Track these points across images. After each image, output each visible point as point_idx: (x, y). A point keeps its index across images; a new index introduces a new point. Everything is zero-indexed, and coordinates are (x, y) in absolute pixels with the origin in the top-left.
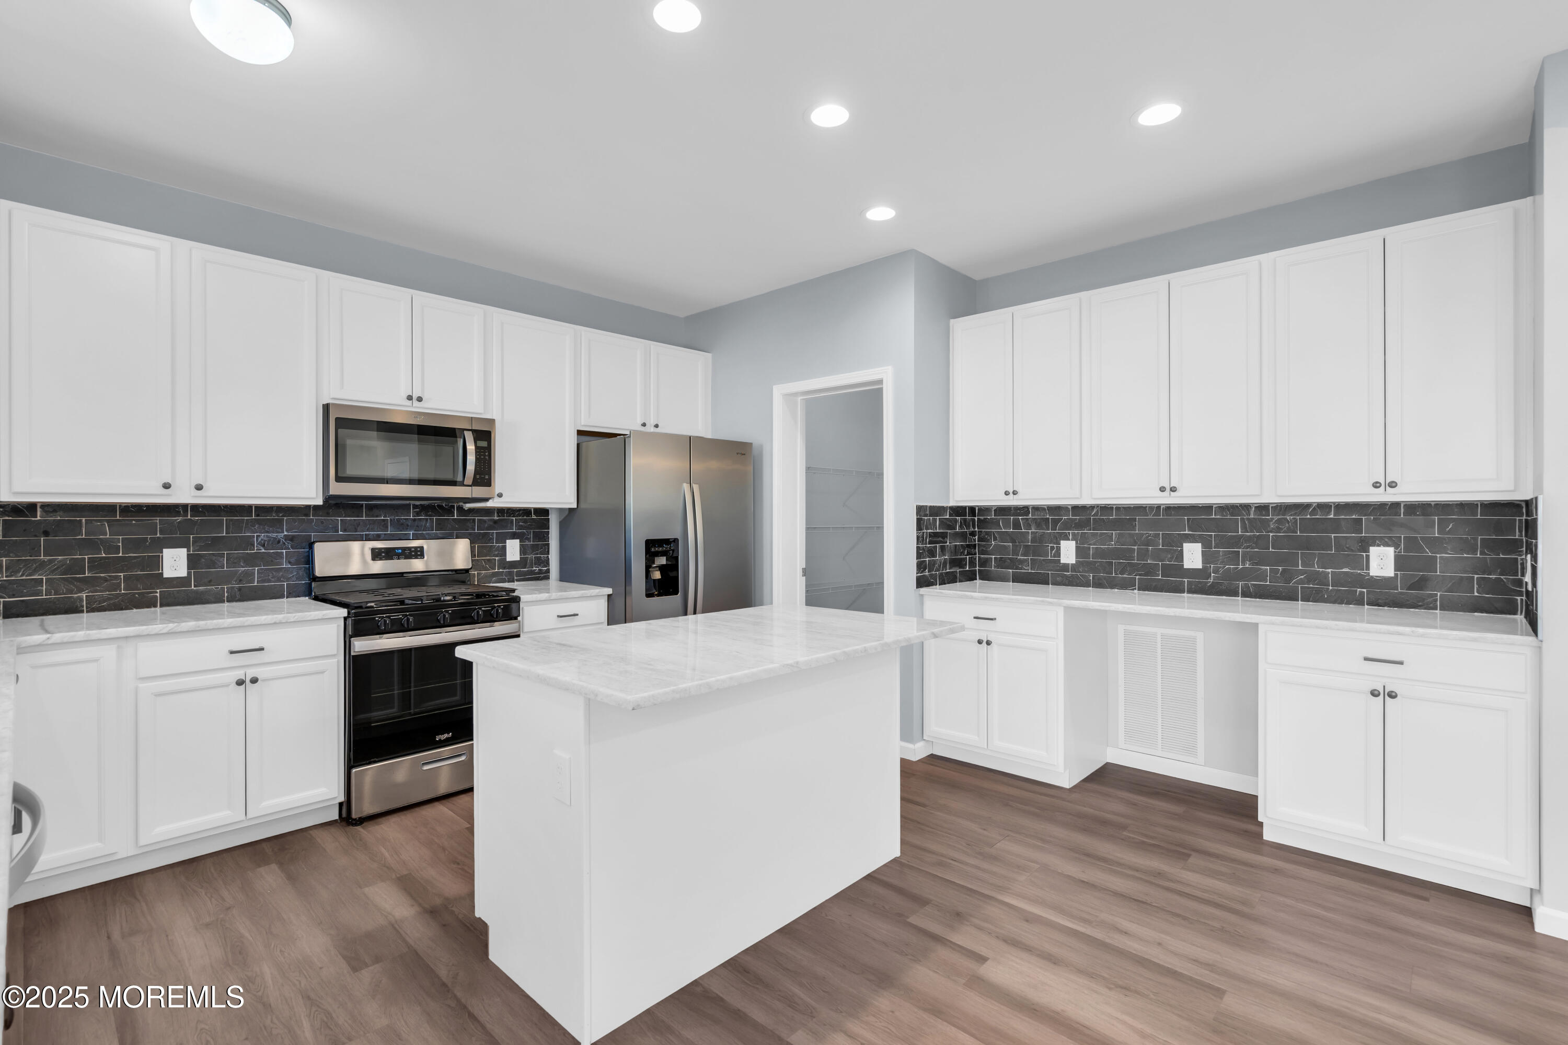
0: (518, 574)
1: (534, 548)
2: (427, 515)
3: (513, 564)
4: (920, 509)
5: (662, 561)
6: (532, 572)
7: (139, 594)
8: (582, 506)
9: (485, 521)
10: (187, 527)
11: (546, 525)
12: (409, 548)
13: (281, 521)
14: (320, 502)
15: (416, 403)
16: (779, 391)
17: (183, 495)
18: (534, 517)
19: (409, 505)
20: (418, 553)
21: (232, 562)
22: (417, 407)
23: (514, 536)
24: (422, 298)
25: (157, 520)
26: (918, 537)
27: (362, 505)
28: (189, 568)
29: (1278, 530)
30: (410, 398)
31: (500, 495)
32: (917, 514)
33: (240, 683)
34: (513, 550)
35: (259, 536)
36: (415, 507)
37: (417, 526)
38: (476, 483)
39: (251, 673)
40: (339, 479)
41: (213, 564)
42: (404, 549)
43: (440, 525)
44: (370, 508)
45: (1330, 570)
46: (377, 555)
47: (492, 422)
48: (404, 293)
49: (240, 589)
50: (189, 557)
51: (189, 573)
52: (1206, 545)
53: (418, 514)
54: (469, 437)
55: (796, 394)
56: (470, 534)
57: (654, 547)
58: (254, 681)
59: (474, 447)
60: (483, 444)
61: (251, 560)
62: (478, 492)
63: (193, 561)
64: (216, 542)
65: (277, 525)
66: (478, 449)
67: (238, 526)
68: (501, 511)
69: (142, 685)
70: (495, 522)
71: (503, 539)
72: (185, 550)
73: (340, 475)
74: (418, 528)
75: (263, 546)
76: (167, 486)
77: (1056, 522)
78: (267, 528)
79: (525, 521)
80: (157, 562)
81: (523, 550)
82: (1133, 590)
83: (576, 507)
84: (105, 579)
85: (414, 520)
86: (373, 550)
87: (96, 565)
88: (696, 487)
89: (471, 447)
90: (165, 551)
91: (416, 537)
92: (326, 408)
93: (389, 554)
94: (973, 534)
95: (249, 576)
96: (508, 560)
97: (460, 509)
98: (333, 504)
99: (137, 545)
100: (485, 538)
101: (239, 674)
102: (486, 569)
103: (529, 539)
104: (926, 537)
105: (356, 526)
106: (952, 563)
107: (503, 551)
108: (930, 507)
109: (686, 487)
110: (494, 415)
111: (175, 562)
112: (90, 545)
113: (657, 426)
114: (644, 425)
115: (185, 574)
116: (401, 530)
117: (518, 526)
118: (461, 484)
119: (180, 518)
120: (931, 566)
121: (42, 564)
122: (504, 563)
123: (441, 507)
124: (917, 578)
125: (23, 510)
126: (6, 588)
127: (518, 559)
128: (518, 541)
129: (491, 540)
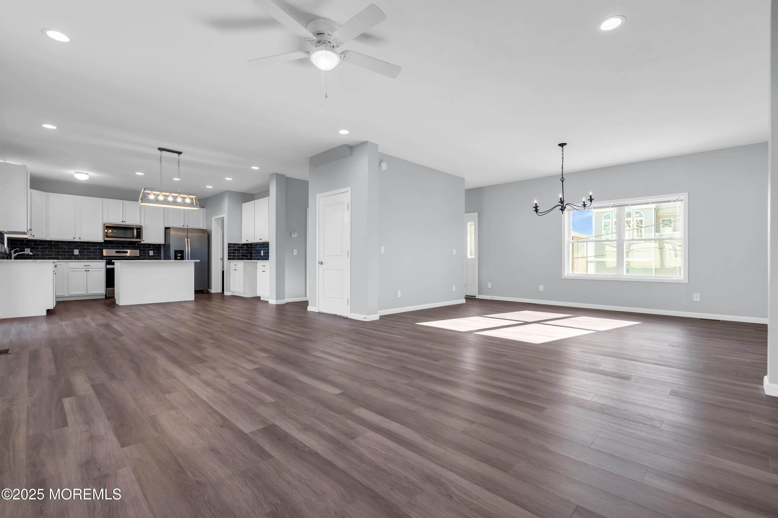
0: (153, 258)
1: (157, 253)
2: (129, 245)
3: (151, 256)
4: (229, 244)
5: (180, 255)
6: (157, 258)
7: (70, 257)
8: (166, 243)
9: (143, 246)
10: (79, 246)
11: (160, 248)
14: (103, 241)
15: (124, 222)
16: (213, 218)
17: (77, 240)
18: (157, 246)
19: (124, 243)
20: (126, 252)
21: (87, 252)
22: (124, 223)
23: (151, 250)
24: (125, 202)
25: (73, 244)
26: (228, 250)
27: (114, 243)
30: (122, 222)
31: (144, 241)
32: (228, 245)
33: (86, 271)
34: (151, 253)
35: (92, 248)
38: (137, 238)
39: (88, 269)
40: (106, 237)
41: (84, 253)
42: (123, 251)
43: (133, 247)
46: (117, 252)
47: (141, 226)
48: (120, 202)
49: (89, 257)
50: (79, 251)
54: (135, 229)
55: (219, 218)
56: (140, 249)
57: (176, 252)
58: (88, 271)
59: (136, 231)
60: (139, 230)
61: (91, 252)
62: (138, 240)
63: (80, 252)
64: (84, 249)
65: (96, 246)
66: (137, 232)
67: (88, 246)
68: (148, 244)
69: (69, 269)
70: (147, 247)
71: (149, 250)
72: (78, 250)
75: (93, 250)
76: (74, 238)
77: (261, 247)
78: (94, 246)
79: (154, 247)
80: (73, 252)
81: (154, 253)
83: (164, 243)
84: (64, 254)
85: (126, 246)
86: (116, 251)
87: (62, 252)
88: (189, 240)
89: (135, 231)
90: (75, 250)
91: (127, 249)
92: (104, 224)
93: (120, 252)
94: (252, 250)
95: (91, 255)
97: (138, 244)
98: (106, 242)
99: (69, 248)
101: (86, 269)
102: (144, 257)
103: (156, 251)
104: (232, 250)
105: (113, 247)
106: (242, 256)
107: (149, 253)
108: (233, 244)
109: (186, 239)
110: (142, 224)
111: (76, 252)
112: (61, 248)
113: (187, 226)
114: (183, 226)
115: (78, 254)
116: (123, 247)
117: (153, 248)
118: (133, 238)
119: (77, 244)
120: (233, 256)
121: (54, 251)
122: (149, 256)
123: (132, 243)
124: (228, 258)
125: (50, 242)
126: (47, 255)
127: (153, 255)
128: (153, 251)
129: (145, 251)
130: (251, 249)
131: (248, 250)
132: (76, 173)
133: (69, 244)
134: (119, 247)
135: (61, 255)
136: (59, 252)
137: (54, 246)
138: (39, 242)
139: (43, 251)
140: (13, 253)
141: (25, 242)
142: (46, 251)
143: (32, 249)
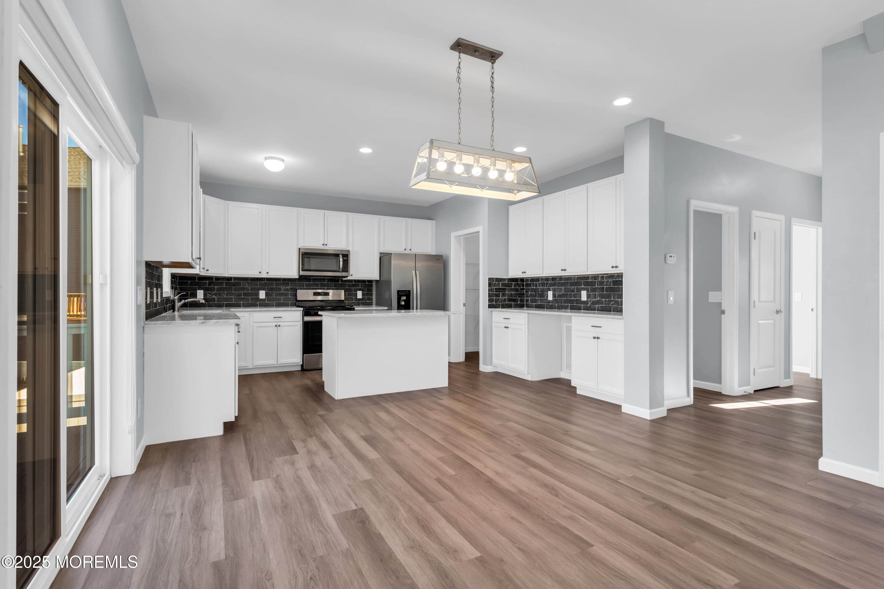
0: (361, 303)
1: (367, 294)
2: (331, 282)
3: (360, 299)
4: (490, 279)
5: (404, 298)
6: (367, 303)
7: (254, 303)
8: (382, 279)
9: (350, 284)
10: (265, 284)
11: (371, 286)
12: (324, 292)
13: (289, 283)
14: (297, 277)
15: (325, 246)
16: (453, 235)
17: (264, 275)
18: (367, 283)
19: (325, 279)
20: (327, 294)
21: (276, 295)
23: (360, 290)
24: (328, 212)
25: (258, 282)
26: (489, 290)
27: (311, 279)
28: (265, 296)
29: (607, 285)
30: (323, 245)
31: (352, 275)
32: (489, 281)
33: (276, 326)
34: (360, 294)
35: (283, 288)
36: (327, 279)
37: (327, 285)
38: (343, 271)
39: (279, 324)
40: (303, 270)
41: (271, 295)
42: (322, 293)
43: (335, 286)
44: (314, 279)
45: (620, 300)
46: (315, 294)
47: (349, 251)
48: (322, 212)
49: (278, 303)
52: (588, 292)
53: (328, 282)
54: (341, 256)
55: (460, 236)
56: (345, 289)
57: (400, 293)
58: (279, 326)
59: (342, 260)
60: (345, 258)
61: (281, 294)
62: (344, 274)
63: (267, 294)
64: (272, 289)
65: (288, 284)
66: (344, 261)
67: (277, 285)
68: (356, 281)
69: (254, 324)
70: (353, 285)
71: (356, 290)
72: (265, 291)
73: (303, 269)
75: (284, 290)
76: (260, 273)
77: (547, 284)
78: (285, 285)
79: (364, 285)
80: (258, 294)
81: (363, 295)
82: (568, 310)
83: (379, 279)
84: (246, 298)
85: (327, 283)
86: (314, 293)
87: (245, 294)
88: (417, 272)
89: (341, 260)
90: (260, 291)
91: (328, 289)
92: (299, 249)
93: (318, 294)
94: (523, 289)
95: (281, 300)
96: (358, 298)
97: (342, 280)
98: (302, 278)
99: (253, 289)
100: (350, 290)
101: (276, 324)
102: (350, 301)
103: (365, 291)
104: (494, 290)
105: (309, 285)
106: (509, 300)
107: (356, 295)
108: (496, 278)
109: (414, 272)
110: (350, 249)
111: (262, 294)
112: (243, 289)
113: (410, 250)
114: (405, 249)
115: (265, 298)
116: (323, 287)
117: (362, 287)
118: (338, 271)
119: (263, 282)
120: (497, 301)
121: (233, 293)
122: (357, 300)
123: (335, 279)
124: (489, 305)
125: (229, 279)
126: (225, 299)
127: (361, 298)
128: (361, 291)
129: (352, 291)
130: (522, 287)
131: (517, 290)
132: (267, 159)
133: (253, 282)
134: (317, 285)
135: (243, 299)
136: (240, 295)
137: (234, 286)
138: (214, 279)
139: (219, 294)
140: (176, 301)
141: (197, 281)
142: (224, 293)
143: (206, 290)
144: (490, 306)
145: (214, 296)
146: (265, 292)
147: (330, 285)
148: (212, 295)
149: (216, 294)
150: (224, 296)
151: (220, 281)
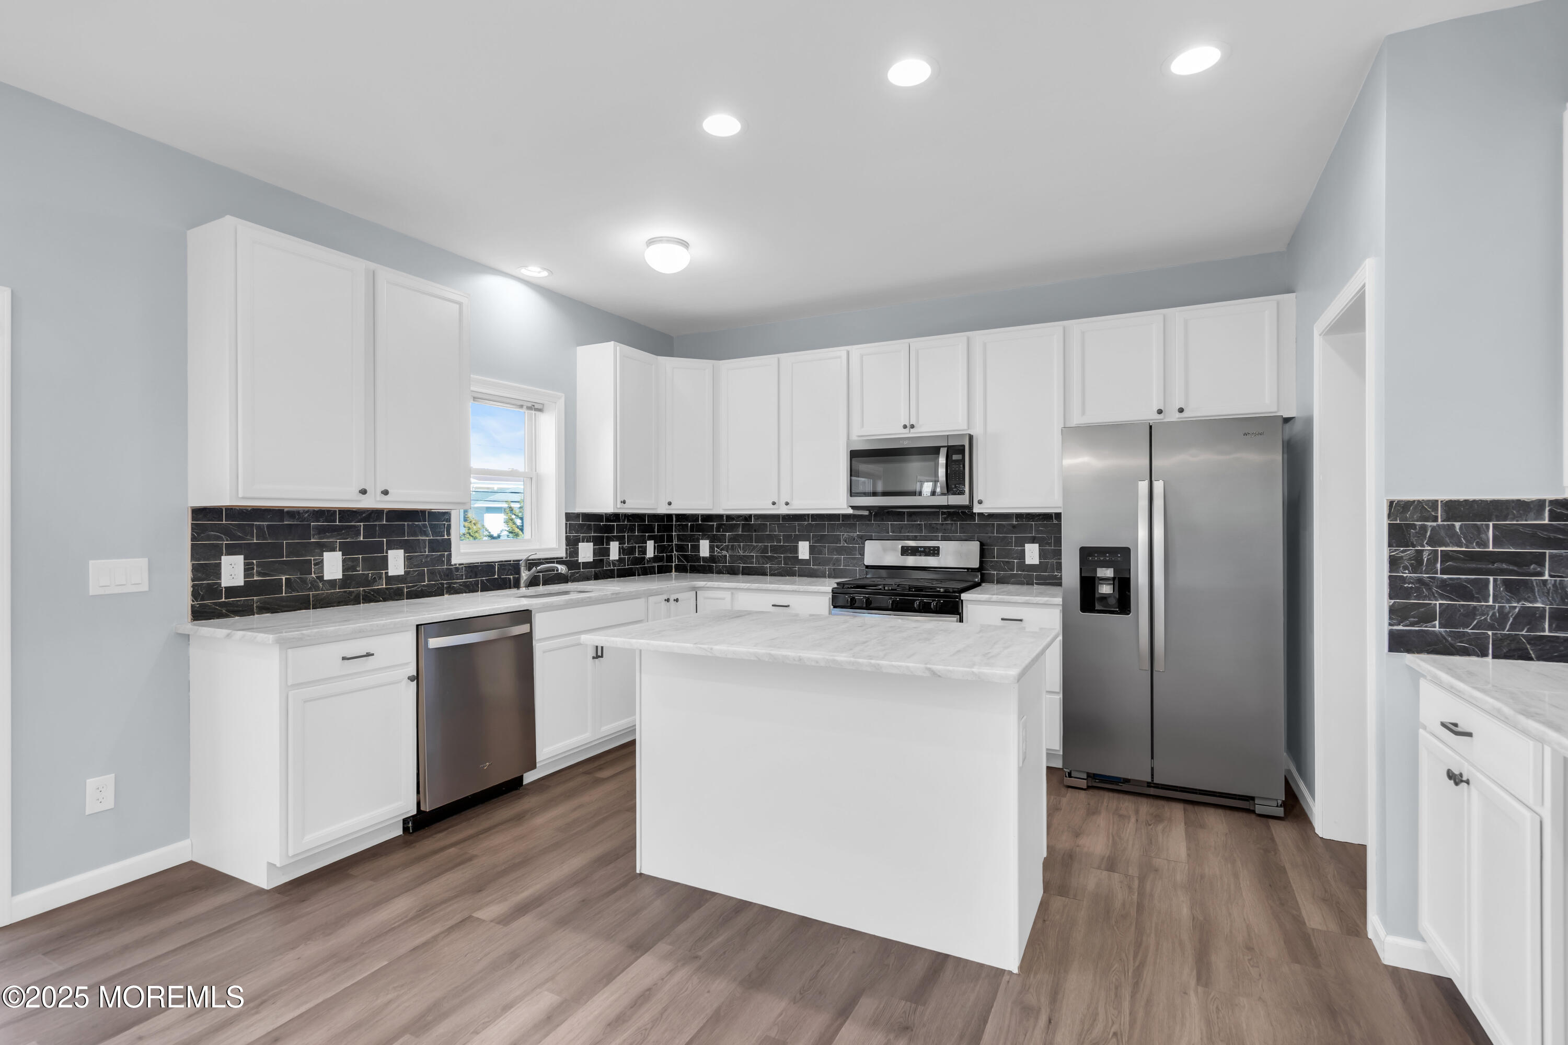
0: (1039, 578)
1: (1050, 553)
2: (952, 521)
3: (1032, 567)
4: (1397, 509)
5: (1109, 573)
6: (1054, 577)
7: (789, 567)
9: (1003, 526)
10: (810, 528)
12: (929, 547)
13: (855, 525)
14: (848, 511)
15: (911, 430)
16: (1317, 330)
18: (1054, 521)
19: (939, 512)
20: (935, 552)
21: (831, 551)
23: (1033, 540)
24: (917, 343)
25: (797, 524)
26: (1394, 562)
27: (904, 512)
28: (810, 554)
30: (906, 426)
31: (985, 502)
32: (1391, 516)
34: (1032, 554)
35: (844, 535)
36: (943, 513)
37: (945, 530)
38: (950, 490)
40: (861, 494)
41: (820, 552)
42: (925, 548)
43: (963, 530)
44: (911, 515)
46: (906, 551)
47: (966, 436)
48: (902, 346)
49: (834, 569)
51: (810, 557)
53: (945, 519)
54: (943, 452)
56: (987, 538)
57: (1088, 555)
59: (945, 460)
60: (957, 457)
61: (840, 551)
62: (958, 499)
63: (812, 550)
64: (821, 539)
65: (852, 527)
66: (950, 463)
67: (832, 528)
68: (1019, 516)
70: (1014, 526)
71: (1021, 542)
72: (808, 542)
73: (859, 491)
74: (945, 531)
75: (846, 541)
78: (848, 530)
79: (1045, 526)
80: (795, 549)
81: (1040, 554)
84: (776, 558)
85: (942, 524)
86: (902, 547)
87: (774, 549)
88: (1158, 486)
89: (942, 460)
90: (800, 542)
91: (939, 539)
93: (914, 551)
95: (838, 562)
96: (1027, 563)
97: (980, 515)
98: (861, 513)
99: (787, 538)
100: (1006, 541)
102: (1000, 572)
103: (1050, 544)
105: (900, 528)
107: (1022, 555)
108: (1447, 503)
109: (1143, 486)
110: (976, 431)
111: (804, 550)
112: (771, 538)
113: (1181, 410)
114: (1160, 412)
115: (808, 558)
117: (1038, 531)
118: (939, 493)
119: (806, 522)
121: (754, 547)
122: (1023, 566)
123: (963, 513)
124: (1392, 635)
125: (748, 518)
126: (742, 559)
127: (1038, 563)
128: (1037, 545)
129: (1010, 544)
132: (651, 242)
133: (787, 524)
134: (916, 529)
135: (770, 559)
136: (765, 550)
137: (755, 531)
138: (725, 518)
139: (733, 548)
140: (522, 569)
141: (700, 522)
142: (739, 546)
143: (713, 540)
144: (1398, 643)
145: (724, 553)
146: (810, 546)
147: (949, 527)
148: (721, 550)
149: (727, 549)
150: (739, 553)
151: (734, 522)
